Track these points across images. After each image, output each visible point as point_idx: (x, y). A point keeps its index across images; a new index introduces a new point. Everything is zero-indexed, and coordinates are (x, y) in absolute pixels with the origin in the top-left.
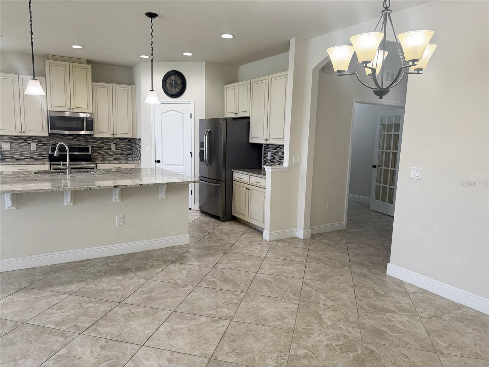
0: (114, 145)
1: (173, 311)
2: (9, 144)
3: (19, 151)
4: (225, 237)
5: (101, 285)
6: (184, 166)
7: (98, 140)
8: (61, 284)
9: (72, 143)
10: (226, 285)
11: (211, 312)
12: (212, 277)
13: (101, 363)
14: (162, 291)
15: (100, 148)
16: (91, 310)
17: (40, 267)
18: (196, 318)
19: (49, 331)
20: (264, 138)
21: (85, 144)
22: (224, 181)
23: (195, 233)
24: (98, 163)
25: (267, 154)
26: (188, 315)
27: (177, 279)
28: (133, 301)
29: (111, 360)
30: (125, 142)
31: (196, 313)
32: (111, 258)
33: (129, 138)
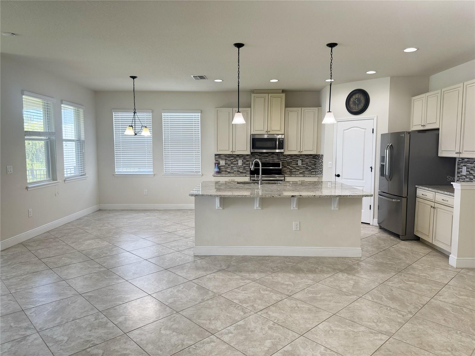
0: (301, 161)
1: (334, 314)
2: (224, 161)
3: (230, 166)
4: (402, 256)
5: (277, 279)
6: (363, 180)
7: (288, 157)
8: (248, 272)
9: (268, 159)
10: (392, 303)
11: (371, 324)
12: (379, 292)
13: (267, 339)
14: (327, 295)
15: (289, 164)
16: (266, 296)
17: (236, 256)
18: (354, 325)
19: (235, 305)
20: (456, 151)
21: (277, 160)
22: (405, 197)
23: (369, 248)
24: (286, 177)
25: (462, 169)
26: (347, 320)
27: (343, 287)
28: (300, 297)
29: (274, 339)
30: (310, 158)
31: (355, 321)
32: (288, 258)
33: (314, 155)
